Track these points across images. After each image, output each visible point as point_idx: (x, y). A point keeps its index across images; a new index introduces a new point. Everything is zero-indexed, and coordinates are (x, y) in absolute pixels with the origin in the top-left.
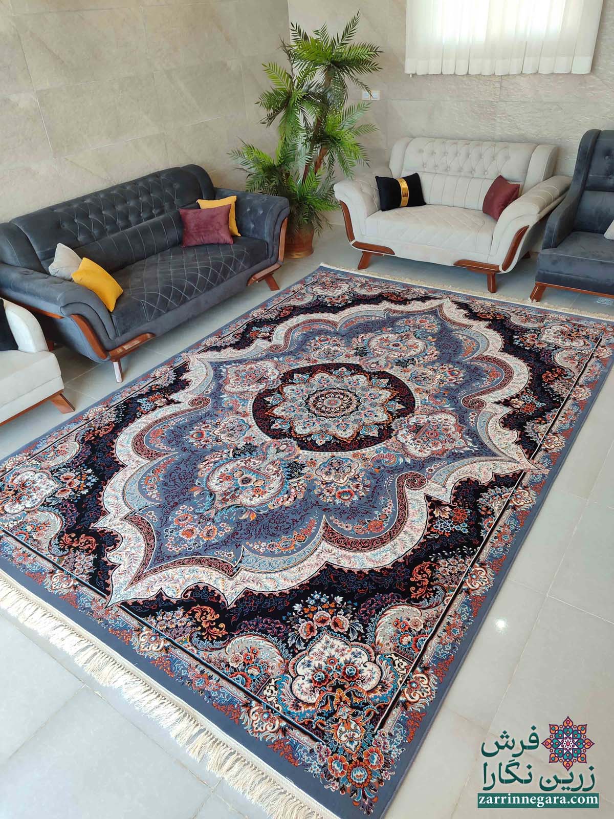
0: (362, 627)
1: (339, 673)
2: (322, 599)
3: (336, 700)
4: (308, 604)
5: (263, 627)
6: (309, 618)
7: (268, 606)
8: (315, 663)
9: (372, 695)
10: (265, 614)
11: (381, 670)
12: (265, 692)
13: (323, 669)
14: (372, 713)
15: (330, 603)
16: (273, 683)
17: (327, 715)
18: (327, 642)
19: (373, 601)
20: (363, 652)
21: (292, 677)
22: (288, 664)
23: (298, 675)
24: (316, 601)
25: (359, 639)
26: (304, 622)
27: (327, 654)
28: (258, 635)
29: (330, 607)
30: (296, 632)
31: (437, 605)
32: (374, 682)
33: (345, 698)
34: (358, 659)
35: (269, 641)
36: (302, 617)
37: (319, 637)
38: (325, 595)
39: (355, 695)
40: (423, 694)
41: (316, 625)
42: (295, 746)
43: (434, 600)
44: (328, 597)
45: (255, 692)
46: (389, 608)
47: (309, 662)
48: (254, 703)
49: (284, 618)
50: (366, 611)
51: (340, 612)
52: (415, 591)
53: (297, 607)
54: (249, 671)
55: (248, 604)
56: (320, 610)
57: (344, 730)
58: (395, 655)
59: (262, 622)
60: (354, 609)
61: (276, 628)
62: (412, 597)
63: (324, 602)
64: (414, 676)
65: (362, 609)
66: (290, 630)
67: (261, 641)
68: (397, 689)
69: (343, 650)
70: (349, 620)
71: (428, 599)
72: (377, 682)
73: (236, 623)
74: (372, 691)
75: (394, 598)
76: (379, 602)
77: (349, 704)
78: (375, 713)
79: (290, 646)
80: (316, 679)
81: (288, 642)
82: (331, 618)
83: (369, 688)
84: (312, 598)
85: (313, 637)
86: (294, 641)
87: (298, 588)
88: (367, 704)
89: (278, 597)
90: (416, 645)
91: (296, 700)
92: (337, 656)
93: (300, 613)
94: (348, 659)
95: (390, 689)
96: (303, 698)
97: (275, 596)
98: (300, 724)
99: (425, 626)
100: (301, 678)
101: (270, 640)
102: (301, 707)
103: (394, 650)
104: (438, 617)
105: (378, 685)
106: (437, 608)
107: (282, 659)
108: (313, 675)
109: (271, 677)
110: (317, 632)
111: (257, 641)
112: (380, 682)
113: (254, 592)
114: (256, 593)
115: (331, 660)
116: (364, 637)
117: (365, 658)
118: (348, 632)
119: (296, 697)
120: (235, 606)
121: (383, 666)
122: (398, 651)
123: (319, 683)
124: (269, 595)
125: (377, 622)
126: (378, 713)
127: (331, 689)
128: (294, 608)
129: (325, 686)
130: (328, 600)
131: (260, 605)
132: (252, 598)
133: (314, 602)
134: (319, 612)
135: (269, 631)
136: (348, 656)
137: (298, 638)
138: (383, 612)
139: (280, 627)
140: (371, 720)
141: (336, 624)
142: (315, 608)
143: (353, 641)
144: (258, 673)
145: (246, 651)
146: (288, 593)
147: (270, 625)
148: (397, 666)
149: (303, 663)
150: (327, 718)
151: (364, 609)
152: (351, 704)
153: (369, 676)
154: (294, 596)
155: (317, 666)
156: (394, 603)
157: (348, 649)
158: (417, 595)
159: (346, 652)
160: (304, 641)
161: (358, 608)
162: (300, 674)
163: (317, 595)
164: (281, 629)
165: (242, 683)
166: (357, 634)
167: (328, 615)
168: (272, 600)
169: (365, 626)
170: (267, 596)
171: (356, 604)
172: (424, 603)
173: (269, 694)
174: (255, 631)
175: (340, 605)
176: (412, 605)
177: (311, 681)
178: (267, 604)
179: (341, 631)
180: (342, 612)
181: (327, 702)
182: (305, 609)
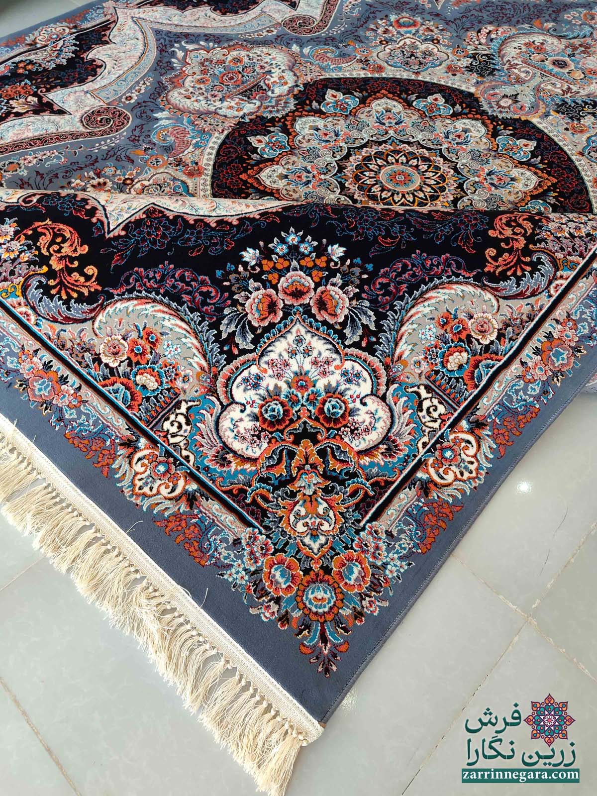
0: (373, 318)
1: (311, 408)
2: (302, 246)
3: (298, 460)
4: (272, 252)
5: (174, 287)
6: (270, 282)
7: (191, 244)
8: (269, 382)
9: (365, 461)
10: (181, 259)
11: (392, 416)
12: (167, 425)
13: (282, 397)
14: (361, 493)
15: (318, 257)
16: (183, 408)
17: (276, 483)
18: (299, 341)
19: (405, 266)
20: (365, 374)
21: (221, 403)
22: (216, 377)
23: (233, 402)
24: (289, 247)
25: (364, 344)
26: (258, 289)
27: (295, 367)
28: (161, 302)
29: (315, 265)
30: (240, 308)
31: (533, 294)
32: (374, 437)
33: (315, 458)
34: (353, 387)
35: (182, 320)
36: (257, 278)
37: (285, 326)
38: (309, 238)
39: (334, 456)
40: (462, 474)
41: (282, 300)
42: (208, 529)
43: (529, 283)
44: (315, 243)
45: (148, 423)
46: (436, 287)
47: (259, 378)
48: (143, 441)
49: (219, 273)
50: (388, 285)
51: (334, 280)
52: (495, 259)
53: (250, 255)
54: (138, 377)
55: (149, 234)
56: (295, 269)
57: (303, 512)
58: (428, 389)
59: (173, 276)
60: (365, 276)
61: (201, 294)
62: (486, 270)
63: (306, 252)
64: (452, 437)
65: (380, 280)
66: (229, 302)
67: (167, 316)
68: (415, 456)
69: (328, 362)
70: (351, 299)
71: (519, 279)
72: (381, 437)
73: (120, 270)
74: (367, 452)
75: (449, 266)
76: (418, 272)
77: (321, 471)
78: (366, 493)
79: (224, 336)
80: (266, 416)
81: (222, 328)
82: (315, 290)
83: (363, 446)
84: (283, 241)
85: (272, 325)
86: (232, 328)
87: (258, 217)
88: (354, 475)
89: (213, 229)
90: (473, 373)
91: (223, 449)
92: (314, 373)
93: (253, 268)
94: (334, 384)
95: (401, 455)
96: (237, 446)
97: (207, 225)
98: (224, 492)
99: (501, 336)
100: (238, 408)
101: (186, 318)
102: (230, 462)
103: (428, 377)
104: (530, 318)
105: (379, 443)
106: (532, 300)
107: (204, 364)
108: (262, 406)
109: (181, 398)
110: (281, 314)
111: (160, 315)
112: (386, 439)
113: (167, 212)
114: (171, 216)
115: (301, 380)
116: (374, 339)
117: (365, 387)
118: (344, 325)
119: (224, 443)
120: (123, 233)
121: (397, 409)
122: (434, 382)
123: (271, 424)
124: (195, 220)
125: (407, 312)
126: (372, 493)
127: (292, 438)
128: (242, 257)
129: (282, 432)
130: (316, 249)
131: (175, 239)
132: (160, 222)
133: (285, 250)
134: (291, 273)
135: (185, 298)
136: (334, 379)
137: (242, 320)
138: (423, 293)
139: (209, 292)
140: (357, 505)
141: (322, 304)
142: (286, 264)
143: (349, 347)
144: (156, 385)
145: (134, 335)
146: (235, 223)
147: (188, 284)
148: (424, 412)
149: (246, 380)
150: (276, 488)
151: (384, 281)
152: (324, 471)
153: (367, 423)
154: (246, 230)
155: (271, 388)
156: (448, 277)
157: (338, 362)
158: (497, 267)
159: (332, 368)
160: (253, 329)
161: (374, 275)
162: (237, 399)
163: (293, 236)
164: (211, 298)
165: (124, 401)
166: (360, 332)
167: (309, 282)
168: (200, 232)
169: (381, 316)
170: (192, 222)
171: (370, 267)
172: (509, 287)
173: (174, 429)
174: (158, 293)
175: (336, 264)
176: (483, 287)
177: (256, 418)
178: (189, 239)
179: (331, 321)
180: (338, 280)
181: (280, 460)
182: (264, 262)
